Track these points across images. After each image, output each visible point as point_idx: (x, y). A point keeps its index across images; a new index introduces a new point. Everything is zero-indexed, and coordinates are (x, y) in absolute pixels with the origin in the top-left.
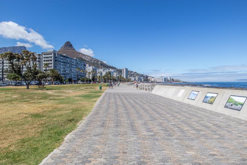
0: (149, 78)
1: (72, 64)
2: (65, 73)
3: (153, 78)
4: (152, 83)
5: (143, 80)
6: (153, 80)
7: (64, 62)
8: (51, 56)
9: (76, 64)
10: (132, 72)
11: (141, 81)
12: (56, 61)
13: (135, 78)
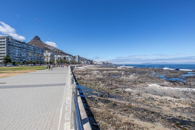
0: (93, 62)
1: (28, 49)
2: (20, 56)
3: (96, 62)
4: (95, 65)
5: (89, 63)
6: (96, 63)
7: (20, 47)
8: (4, 40)
9: (34, 50)
10: (82, 58)
11: (88, 64)
12: (9, 45)
13: (84, 62)
